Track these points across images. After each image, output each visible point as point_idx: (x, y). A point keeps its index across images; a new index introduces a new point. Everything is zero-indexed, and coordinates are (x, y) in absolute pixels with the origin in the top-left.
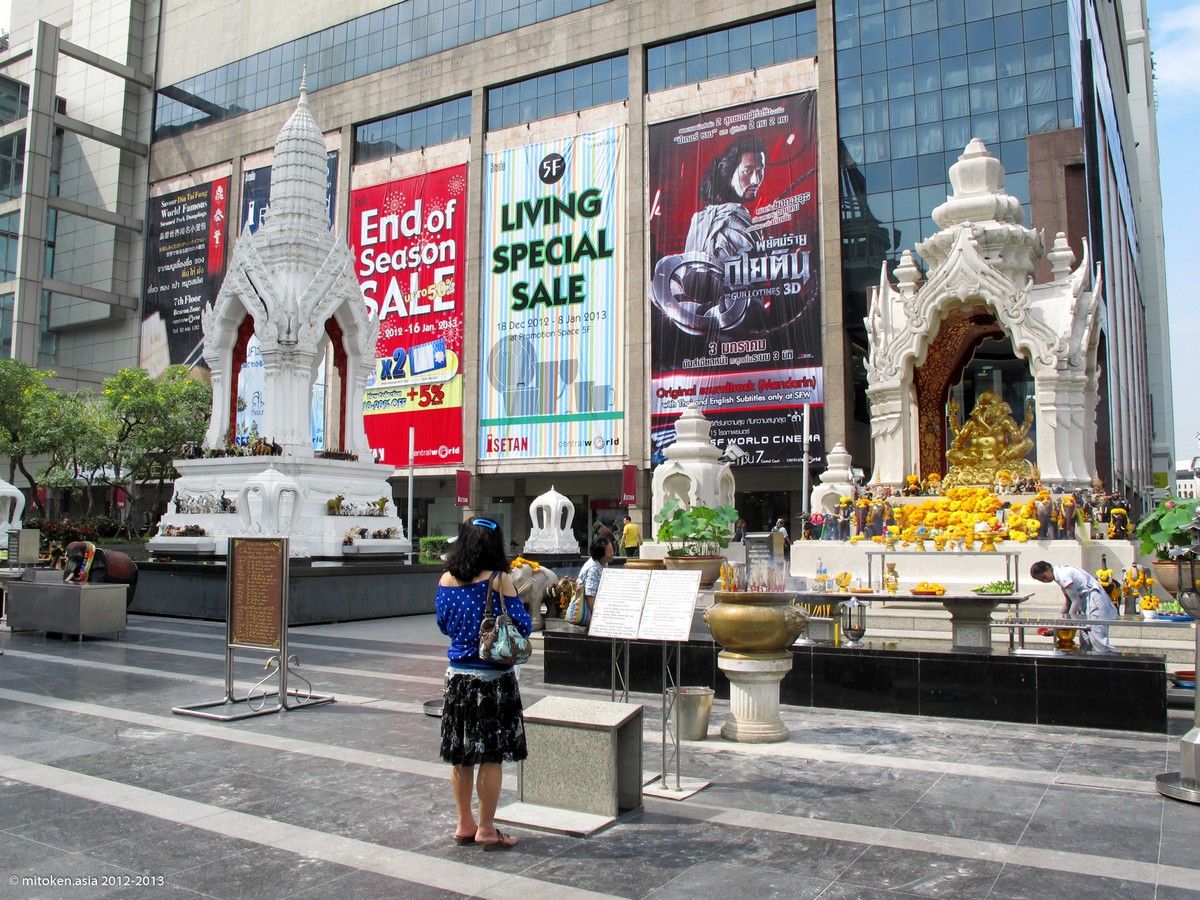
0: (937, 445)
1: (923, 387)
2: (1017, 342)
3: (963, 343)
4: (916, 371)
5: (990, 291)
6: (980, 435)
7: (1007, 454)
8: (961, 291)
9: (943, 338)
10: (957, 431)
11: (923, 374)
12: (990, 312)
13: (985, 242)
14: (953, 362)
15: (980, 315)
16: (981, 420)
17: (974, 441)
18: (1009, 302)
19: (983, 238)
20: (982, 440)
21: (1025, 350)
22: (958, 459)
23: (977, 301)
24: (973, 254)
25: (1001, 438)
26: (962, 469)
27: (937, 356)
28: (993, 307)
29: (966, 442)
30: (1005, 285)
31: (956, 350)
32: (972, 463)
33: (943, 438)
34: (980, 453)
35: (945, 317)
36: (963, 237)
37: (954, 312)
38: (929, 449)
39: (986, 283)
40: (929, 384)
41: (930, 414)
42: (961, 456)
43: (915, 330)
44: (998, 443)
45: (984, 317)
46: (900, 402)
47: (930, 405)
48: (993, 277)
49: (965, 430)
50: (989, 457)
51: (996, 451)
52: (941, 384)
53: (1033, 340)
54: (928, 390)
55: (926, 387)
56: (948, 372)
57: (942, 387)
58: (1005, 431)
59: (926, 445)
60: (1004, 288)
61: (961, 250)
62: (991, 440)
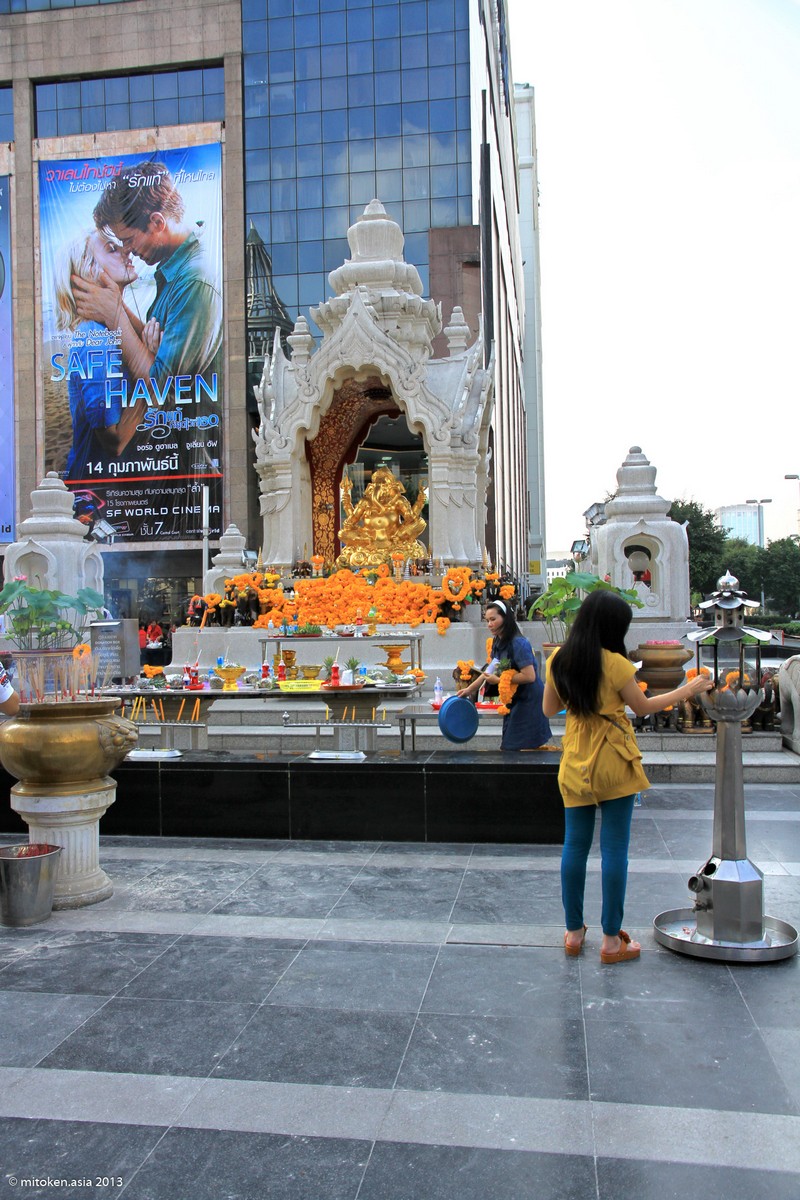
0: (331, 526)
1: (317, 465)
3: (358, 420)
6: (373, 515)
7: (400, 535)
8: (356, 360)
9: (338, 414)
10: (350, 510)
11: (317, 451)
12: (385, 384)
13: (383, 310)
14: (348, 439)
15: (375, 389)
16: (374, 499)
17: (367, 521)
18: (403, 374)
19: (380, 305)
21: (419, 424)
22: (351, 539)
25: (394, 518)
26: (355, 550)
27: (331, 432)
28: (387, 377)
29: (359, 520)
30: (400, 355)
31: (350, 426)
32: (364, 544)
33: (337, 518)
38: (323, 530)
39: (381, 352)
40: (323, 462)
41: (324, 494)
42: (353, 536)
43: (306, 399)
44: (391, 523)
45: (379, 391)
46: (290, 476)
47: (324, 484)
48: (388, 346)
49: (357, 510)
50: (382, 537)
51: (390, 531)
52: (335, 463)
53: (428, 415)
54: (322, 468)
55: (320, 465)
56: (343, 449)
57: (336, 466)
58: (399, 511)
60: (399, 359)
61: (355, 314)
62: (385, 521)
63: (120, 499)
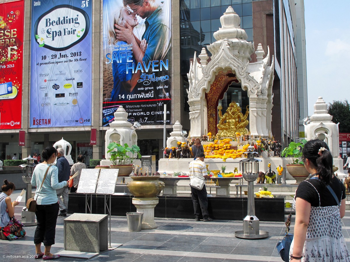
0: (214, 122)
1: (209, 100)
2: (243, 84)
3: (224, 84)
4: (206, 94)
5: (234, 65)
6: (229, 119)
7: (239, 126)
8: (223, 65)
9: (217, 82)
10: (221, 117)
11: (209, 95)
12: (234, 73)
13: (232, 46)
14: (220, 91)
15: (230, 74)
16: (230, 113)
17: (227, 121)
18: (240, 70)
19: (231, 45)
20: (230, 120)
21: (246, 87)
22: (221, 127)
23: (229, 69)
24: (228, 51)
25: (237, 120)
26: (223, 131)
27: (214, 88)
28: (234, 71)
29: (224, 121)
30: (239, 63)
31: (221, 86)
32: (226, 129)
33: (216, 119)
34: (229, 125)
35: (217, 74)
36: (224, 44)
37: (221, 72)
38: (211, 124)
39: (232, 62)
40: (211, 99)
41: (212, 110)
42: (223, 126)
43: (206, 79)
44: (236, 121)
45: (232, 74)
46: (200, 106)
47: (212, 107)
48: (235, 60)
49: (224, 117)
50: (233, 127)
51: (236, 125)
52: (216, 99)
53: (249, 84)
54: (211, 101)
55: (210, 100)
56: (218, 94)
57: (216, 100)
58: (239, 117)
59: (210, 122)
60: (238, 64)
61: (223, 49)
62: (234, 120)
63: (131, 109)
